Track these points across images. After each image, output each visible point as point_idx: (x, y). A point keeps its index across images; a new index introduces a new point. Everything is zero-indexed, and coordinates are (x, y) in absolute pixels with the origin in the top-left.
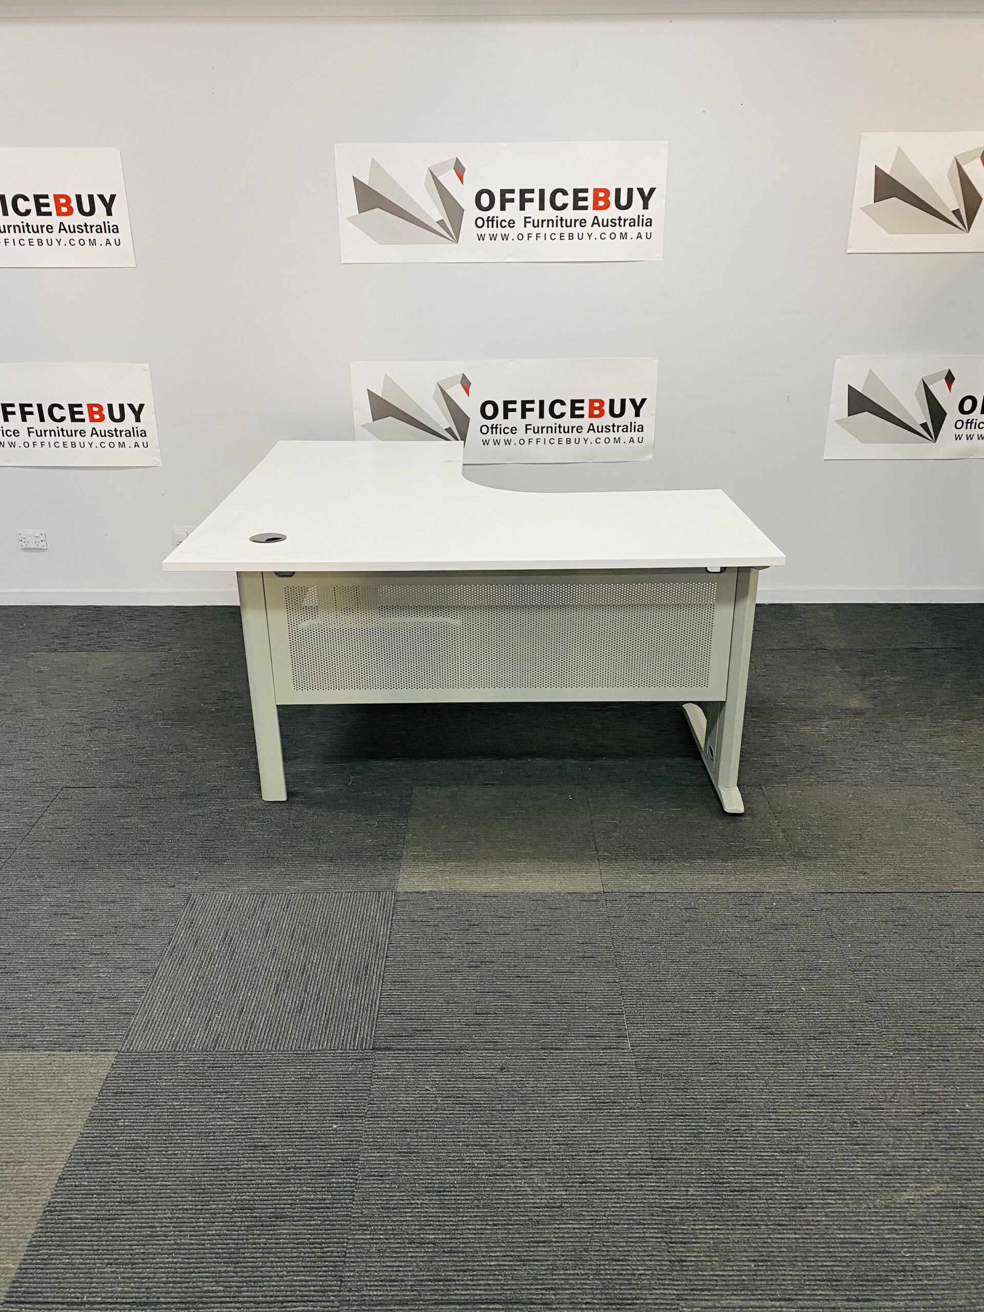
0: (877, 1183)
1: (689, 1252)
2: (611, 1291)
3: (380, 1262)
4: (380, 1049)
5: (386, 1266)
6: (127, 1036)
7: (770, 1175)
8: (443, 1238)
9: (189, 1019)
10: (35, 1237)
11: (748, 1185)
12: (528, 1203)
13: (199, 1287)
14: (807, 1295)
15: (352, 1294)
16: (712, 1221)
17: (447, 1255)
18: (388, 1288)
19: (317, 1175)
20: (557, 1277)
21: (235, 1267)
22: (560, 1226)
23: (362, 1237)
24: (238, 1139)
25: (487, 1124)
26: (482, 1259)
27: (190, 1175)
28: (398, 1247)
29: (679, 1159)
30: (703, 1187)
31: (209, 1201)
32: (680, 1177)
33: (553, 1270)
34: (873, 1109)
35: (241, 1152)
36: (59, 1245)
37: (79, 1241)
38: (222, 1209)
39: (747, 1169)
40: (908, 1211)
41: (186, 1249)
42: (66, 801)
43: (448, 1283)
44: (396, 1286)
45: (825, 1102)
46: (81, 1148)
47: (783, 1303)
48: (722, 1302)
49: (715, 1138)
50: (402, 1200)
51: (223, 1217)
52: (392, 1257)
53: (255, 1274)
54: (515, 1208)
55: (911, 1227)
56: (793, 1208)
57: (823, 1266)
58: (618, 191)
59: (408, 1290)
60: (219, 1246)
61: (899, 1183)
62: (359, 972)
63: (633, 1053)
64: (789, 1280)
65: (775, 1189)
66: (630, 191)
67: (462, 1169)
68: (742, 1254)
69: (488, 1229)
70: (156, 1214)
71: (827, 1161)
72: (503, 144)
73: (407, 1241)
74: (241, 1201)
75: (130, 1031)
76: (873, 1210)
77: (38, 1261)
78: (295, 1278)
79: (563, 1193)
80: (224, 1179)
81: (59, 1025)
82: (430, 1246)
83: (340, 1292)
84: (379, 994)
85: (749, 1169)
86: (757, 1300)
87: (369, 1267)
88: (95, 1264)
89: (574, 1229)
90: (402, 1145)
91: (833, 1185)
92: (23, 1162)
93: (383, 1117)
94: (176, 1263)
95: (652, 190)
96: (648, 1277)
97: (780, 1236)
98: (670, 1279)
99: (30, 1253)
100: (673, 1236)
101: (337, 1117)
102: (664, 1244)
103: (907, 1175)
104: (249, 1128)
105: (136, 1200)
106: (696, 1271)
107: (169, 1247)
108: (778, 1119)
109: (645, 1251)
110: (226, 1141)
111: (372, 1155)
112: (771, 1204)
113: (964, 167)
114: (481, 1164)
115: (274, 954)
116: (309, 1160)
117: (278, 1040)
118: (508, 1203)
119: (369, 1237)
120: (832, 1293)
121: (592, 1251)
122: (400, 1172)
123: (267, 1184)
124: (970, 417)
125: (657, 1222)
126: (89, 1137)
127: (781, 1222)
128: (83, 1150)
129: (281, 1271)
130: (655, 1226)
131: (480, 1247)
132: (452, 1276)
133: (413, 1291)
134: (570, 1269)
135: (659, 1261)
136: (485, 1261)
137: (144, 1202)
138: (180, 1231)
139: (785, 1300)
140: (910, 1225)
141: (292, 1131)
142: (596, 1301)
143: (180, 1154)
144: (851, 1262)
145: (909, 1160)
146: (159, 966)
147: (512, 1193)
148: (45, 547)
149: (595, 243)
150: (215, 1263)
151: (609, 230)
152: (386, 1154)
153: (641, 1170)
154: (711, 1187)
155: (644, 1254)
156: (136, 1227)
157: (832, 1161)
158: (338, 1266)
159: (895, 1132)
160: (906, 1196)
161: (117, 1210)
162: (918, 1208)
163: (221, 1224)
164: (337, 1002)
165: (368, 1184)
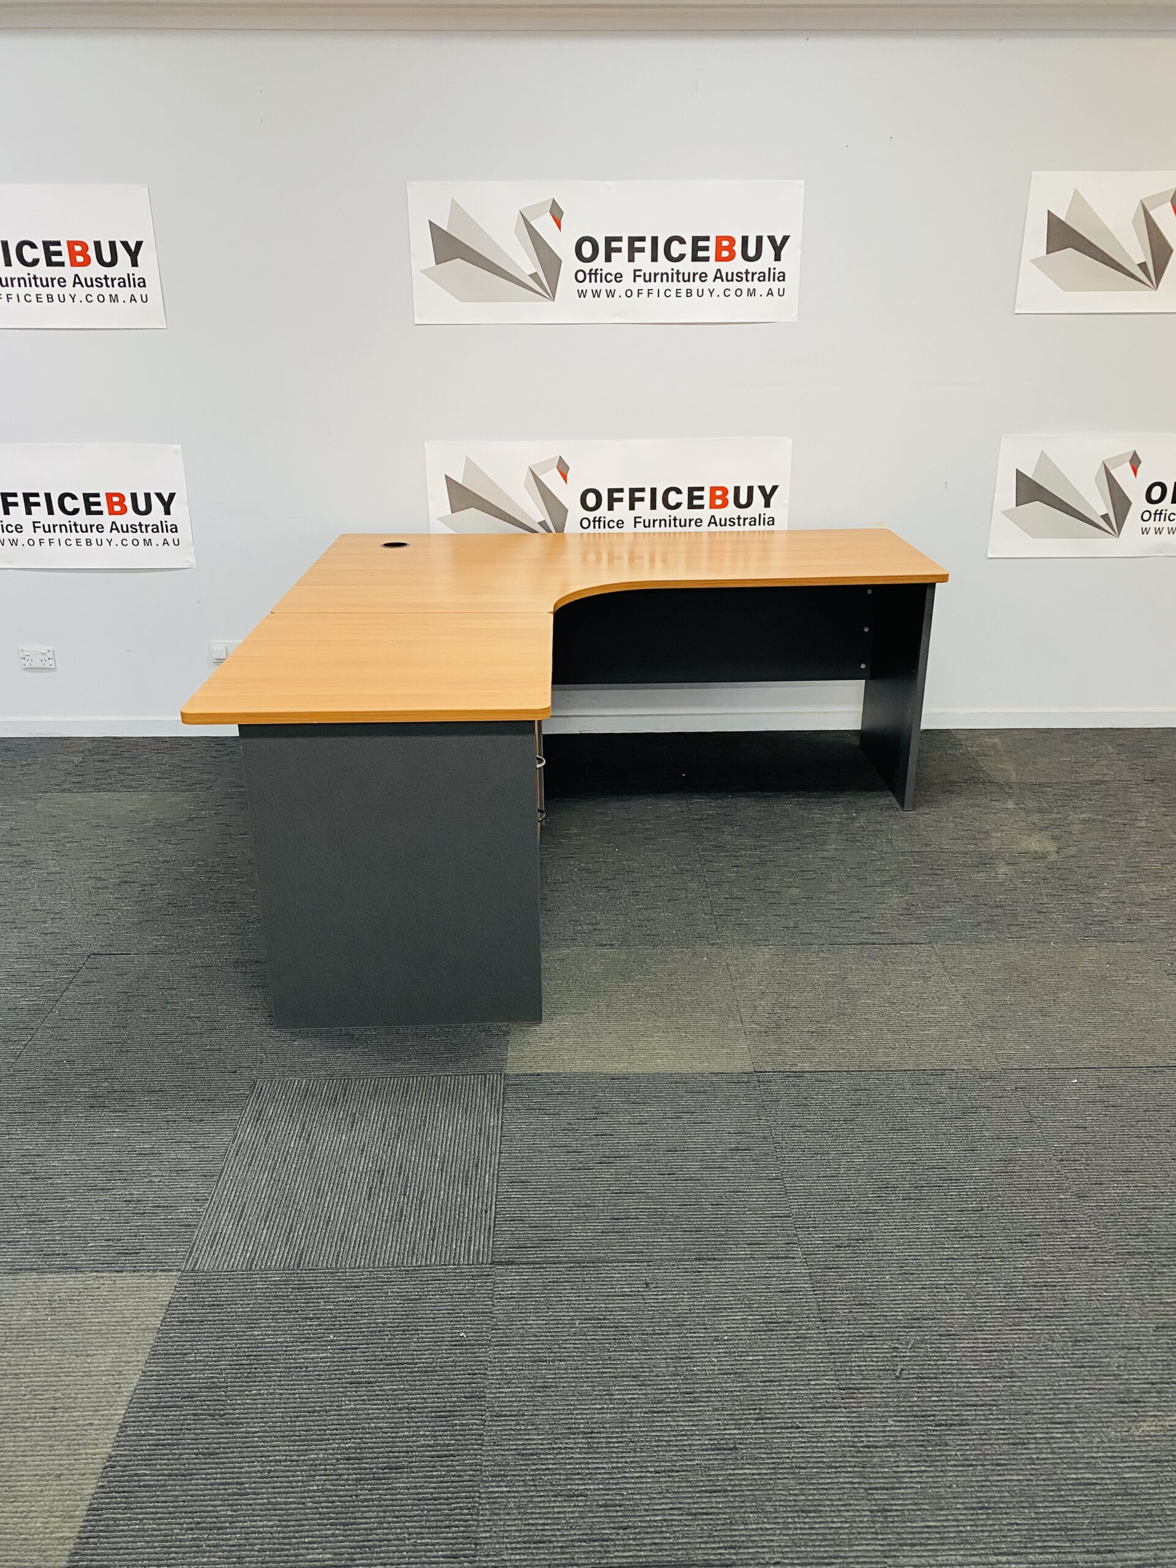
0: (1110, 1412)
1: (893, 1499)
2: (803, 1549)
3: (521, 1519)
4: (501, 1263)
5: (528, 1525)
6: (191, 1252)
7: (983, 1405)
8: (595, 1489)
9: (265, 1231)
10: (96, 1499)
11: (956, 1418)
12: (694, 1445)
13: (302, 1555)
14: (1038, 1547)
15: (490, 1558)
16: (917, 1462)
17: (601, 1509)
18: (534, 1551)
19: (435, 1417)
20: (737, 1533)
21: (344, 1530)
22: (736, 1472)
23: (496, 1489)
24: (336, 1374)
25: (637, 1351)
26: (644, 1513)
27: (281, 1419)
28: (540, 1502)
29: (872, 1388)
30: (904, 1421)
31: (306, 1450)
32: (875, 1409)
33: (731, 1523)
34: (1098, 1324)
35: (341, 1390)
36: (126, 1508)
37: (151, 1503)
38: (323, 1459)
39: (954, 1398)
40: (1150, 1445)
41: (283, 1509)
42: (95, 970)
43: (605, 1543)
44: (542, 1547)
45: (1040, 1317)
46: (145, 1389)
47: (1010, 1558)
48: (939, 1558)
49: (912, 1363)
50: (542, 1444)
51: (326, 1470)
52: (535, 1513)
53: (370, 1538)
54: (680, 1450)
55: (1154, 1464)
56: (1014, 1444)
57: (1054, 1512)
58: (745, 240)
59: (558, 1553)
60: (323, 1504)
61: (1136, 1412)
62: (468, 1171)
63: (806, 1262)
64: (1016, 1530)
65: (990, 1422)
66: (759, 240)
67: (612, 1406)
68: (956, 1501)
69: (648, 1477)
70: (243, 1468)
71: (1048, 1388)
72: (608, 183)
73: (552, 1494)
74: (346, 1448)
75: (193, 1247)
76: (1107, 1445)
77: (101, 1528)
78: (419, 1541)
79: (735, 1432)
80: (323, 1423)
81: (106, 1240)
82: (579, 1498)
83: (475, 1556)
84: (494, 1197)
85: (956, 1398)
86: (980, 1555)
87: (508, 1526)
88: (172, 1530)
89: (753, 1474)
90: (537, 1378)
91: (1058, 1416)
92: (74, 1408)
93: (511, 1345)
94: (272, 1527)
95: (785, 239)
96: (846, 1531)
97: (1000, 1478)
98: (872, 1533)
99: (90, 1518)
100: (872, 1481)
101: (455, 1345)
102: (862, 1491)
103: (1144, 1402)
104: (348, 1361)
105: (217, 1451)
106: (905, 1522)
107: (262, 1507)
108: (986, 1339)
109: (840, 1500)
110: (323, 1377)
111: (501, 1390)
112: (986, 1439)
113: (1151, 213)
114: (634, 1399)
115: (363, 1151)
116: (424, 1399)
117: (376, 1254)
118: (670, 1445)
119: (505, 1489)
120: (1068, 1544)
121: (776, 1501)
122: (537, 1410)
123: (376, 1428)
124: (1159, 507)
125: (852, 1464)
126: (152, 1376)
127: (999, 1462)
128: (147, 1391)
129: (401, 1534)
130: (849, 1469)
131: (641, 1499)
132: (611, 1534)
133: (563, 1553)
134: (751, 1524)
135: (858, 1511)
136: (648, 1516)
137: (227, 1453)
138: (274, 1488)
139: (1015, 1554)
140: (1153, 1461)
141: (403, 1364)
142: (786, 1561)
143: (267, 1394)
144: (1086, 1507)
145: (1145, 1383)
146: (223, 1168)
147: (675, 1433)
148: (53, 667)
149: (719, 301)
150: (319, 1525)
151: (734, 285)
152: (519, 1390)
153: (827, 1402)
154: (913, 1421)
155: (840, 1503)
156: (219, 1484)
157: (1055, 1388)
158: (470, 1526)
159: (1126, 1351)
160: (1145, 1427)
161: (195, 1464)
162: (1161, 1441)
163: (324, 1477)
164: (444, 1207)
165: (499, 1426)
